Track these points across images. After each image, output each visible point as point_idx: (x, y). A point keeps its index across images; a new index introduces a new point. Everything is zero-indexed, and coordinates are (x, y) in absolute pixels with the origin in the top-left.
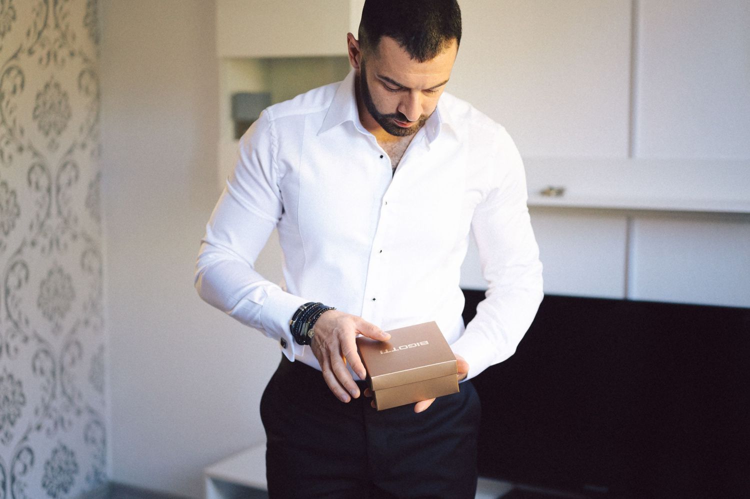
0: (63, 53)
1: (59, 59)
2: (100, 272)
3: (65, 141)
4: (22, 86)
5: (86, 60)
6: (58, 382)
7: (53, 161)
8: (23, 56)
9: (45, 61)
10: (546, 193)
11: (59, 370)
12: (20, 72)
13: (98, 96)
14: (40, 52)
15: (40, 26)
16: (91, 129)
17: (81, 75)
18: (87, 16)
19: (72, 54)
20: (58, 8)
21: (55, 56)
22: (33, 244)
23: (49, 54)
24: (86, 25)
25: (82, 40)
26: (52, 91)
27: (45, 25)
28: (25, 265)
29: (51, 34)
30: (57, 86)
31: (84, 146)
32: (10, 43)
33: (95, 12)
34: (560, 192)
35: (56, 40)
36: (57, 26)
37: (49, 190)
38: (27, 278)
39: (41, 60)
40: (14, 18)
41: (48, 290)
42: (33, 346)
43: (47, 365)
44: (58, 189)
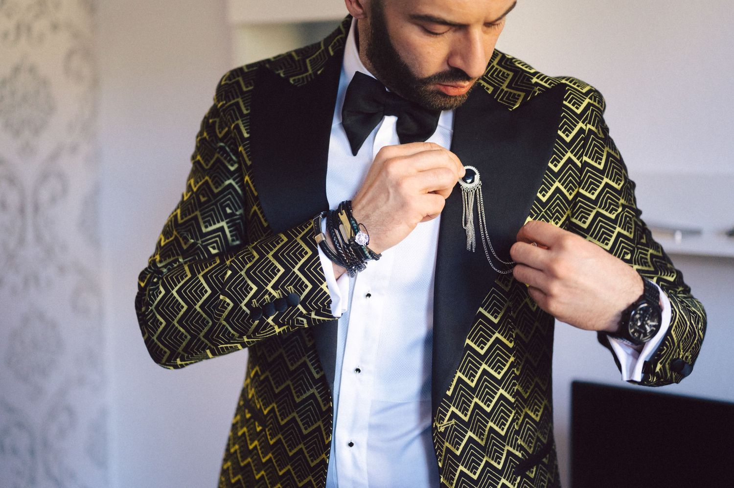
0: (41, 25)
1: (35, 35)
3: (45, 144)
5: (76, 35)
9: (12, 37)
13: (95, 83)
16: (85, 127)
17: (70, 54)
19: (55, 27)
21: (29, 29)
23: (18, 28)
25: (69, 8)
26: (24, 77)
30: (32, 70)
31: (74, 149)
37: (22, 210)
39: (6, 35)
44: (36, 208)
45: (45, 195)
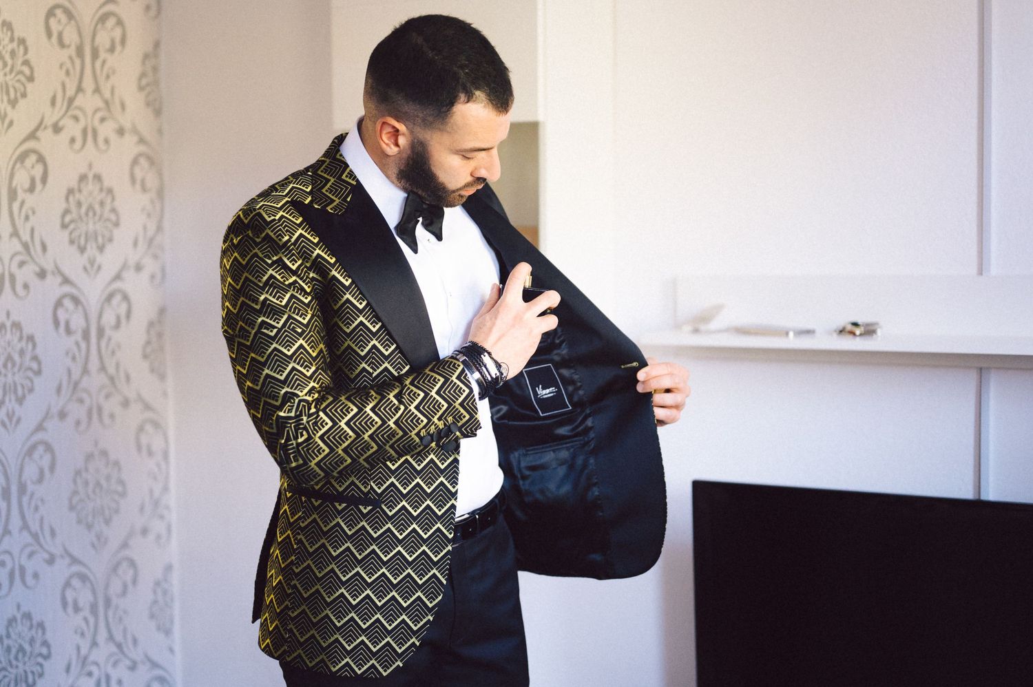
0: (106, 130)
1: (101, 139)
2: (166, 455)
3: (110, 261)
4: (44, 180)
5: (142, 141)
6: (102, 624)
7: (93, 291)
8: (46, 135)
9: (79, 142)
10: (847, 331)
11: (103, 605)
12: (41, 159)
13: (160, 193)
14: (72, 129)
15: (71, 92)
16: (151, 242)
17: (135, 162)
18: (143, 75)
19: (121, 132)
20: (98, 64)
21: (95, 135)
22: (62, 415)
23: (85, 131)
24: (141, 88)
25: (135, 110)
26: (91, 186)
27: (80, 89)
28: (49, 448)
29: (88, 101)
30: (98, 178)
31: (139, 267)
32: (24, 117)
33: (155, 69)
34: (870, 331)
35: (97, 110)
36: (97, 90)
37: (86, 335)
38: (52, 467)
39: (73, 140)
40: (31, 79)
41: (86, 483)
42: (62, 569)
43: (85, 598)
44: (101, 332)
45: (109, 318)
